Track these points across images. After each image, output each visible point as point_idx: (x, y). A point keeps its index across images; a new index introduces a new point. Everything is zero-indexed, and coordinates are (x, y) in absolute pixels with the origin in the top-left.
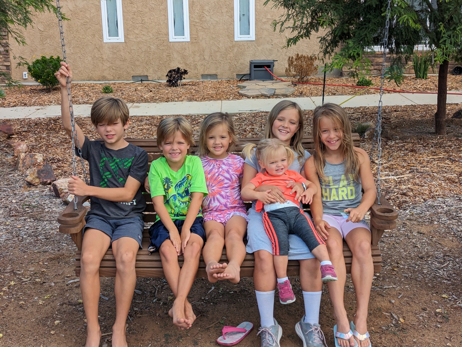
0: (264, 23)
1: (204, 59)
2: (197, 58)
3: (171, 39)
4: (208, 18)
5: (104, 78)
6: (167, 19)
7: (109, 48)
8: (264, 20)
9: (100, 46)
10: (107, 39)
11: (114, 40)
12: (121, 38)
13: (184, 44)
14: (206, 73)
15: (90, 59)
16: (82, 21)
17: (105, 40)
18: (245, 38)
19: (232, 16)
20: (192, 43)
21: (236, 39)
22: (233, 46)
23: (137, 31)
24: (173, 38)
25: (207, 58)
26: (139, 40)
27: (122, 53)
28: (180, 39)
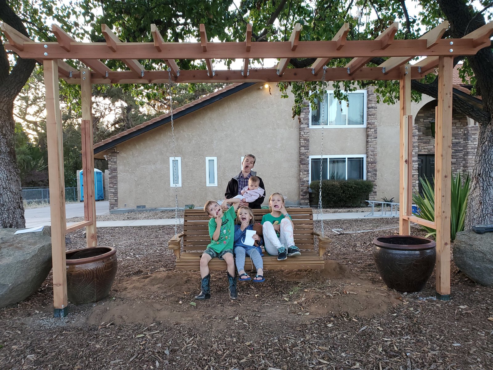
2: (221, 195)
4: (227, 174)
5: (169, 206)
6: (205, 175)
7: (173, 190)
9: (168, 189)
10: (172, 185)
11: (176, 186)
12: (180, 185)
13: (214, 187)
15: (162, 196)
20: (219, 187)
23: (188, 181)
26: (190, 185)
27: (180, 193)
28: (212, 185)
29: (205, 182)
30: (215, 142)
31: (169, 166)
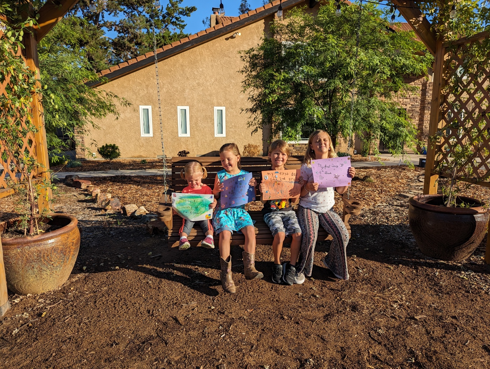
0: (231, 128)
1: (198, 146)
2: (194, 146)
3: (179, 136)
4: (200, 124)
5: (141, 156)
6: (177, 124)
7: (144, 140)
8: (231, 126)
9: (139, 138)
11: (147, 135)
12: (151, 135)
13: (187, 138)
14: (199, 154)
15: (133, 146)
16: (129, 125)
17: (142, 136)
18: (220, 135)
19: (213, 124)
21: (216, 136)
22: (214, 140)
24: (181, 135)
25: (199, 146)
27: (151, 143)
28: (184, 135)
29: (177, 133)
30: (187, 91)
31: (139, 114)
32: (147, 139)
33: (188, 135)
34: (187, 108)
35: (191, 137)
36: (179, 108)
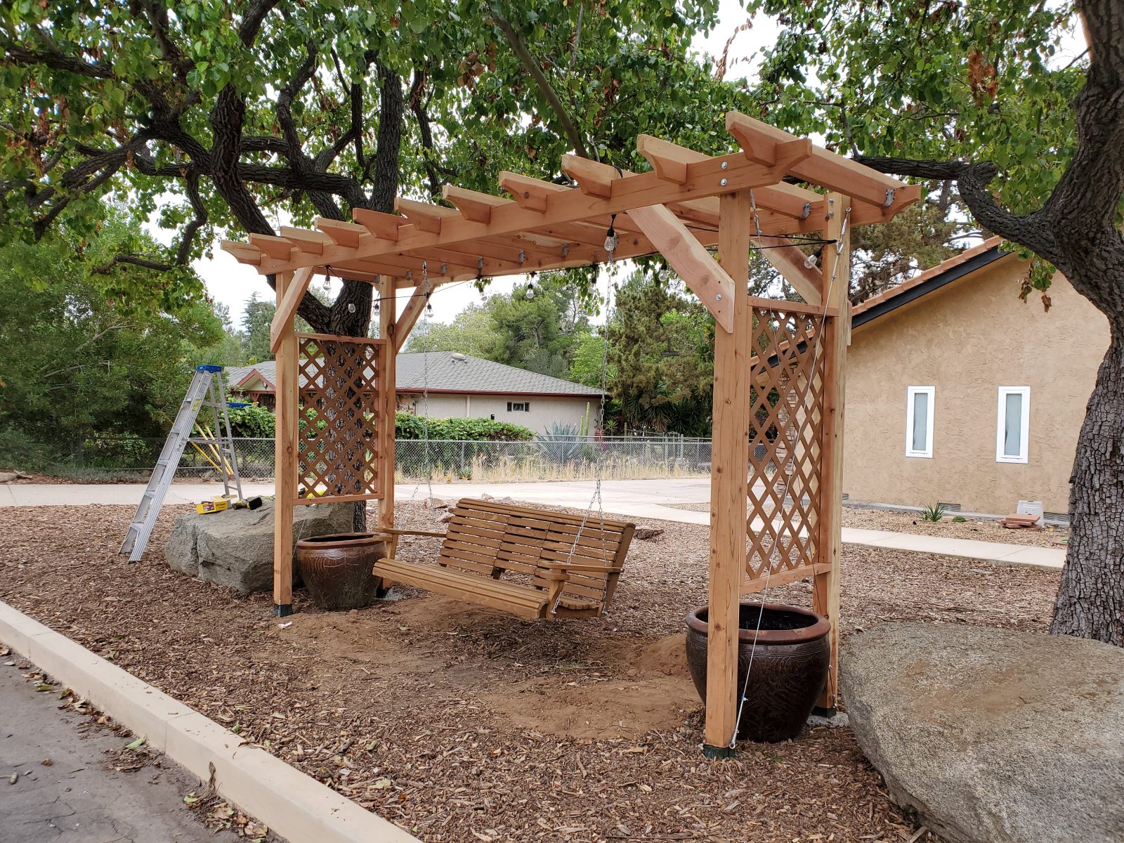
1: (1049, 490)
2: (1038, 488)
3: (999, 459)
4: (1058, 433)
6: (996, 431)
7: (912, 463)
9: (900, 460)
11: (919, 454)
12: (929, 452)
13: (1018, 466)
14: (1051, 510)
16: (882, 429)
17: (908, 454)
20: (1032, 466)
23: (950, 445)
24: (1000, 456)
25: (1054, 489)
26: (953, 456)
28: (1012, 459)
29: (994, 451)
30: (1028, 348)
31: (906, 406)
32: (919, 463)
33: (1023, 457)
34: (1025, 392)
35: (1029, 465)
36: (1003, 391)
